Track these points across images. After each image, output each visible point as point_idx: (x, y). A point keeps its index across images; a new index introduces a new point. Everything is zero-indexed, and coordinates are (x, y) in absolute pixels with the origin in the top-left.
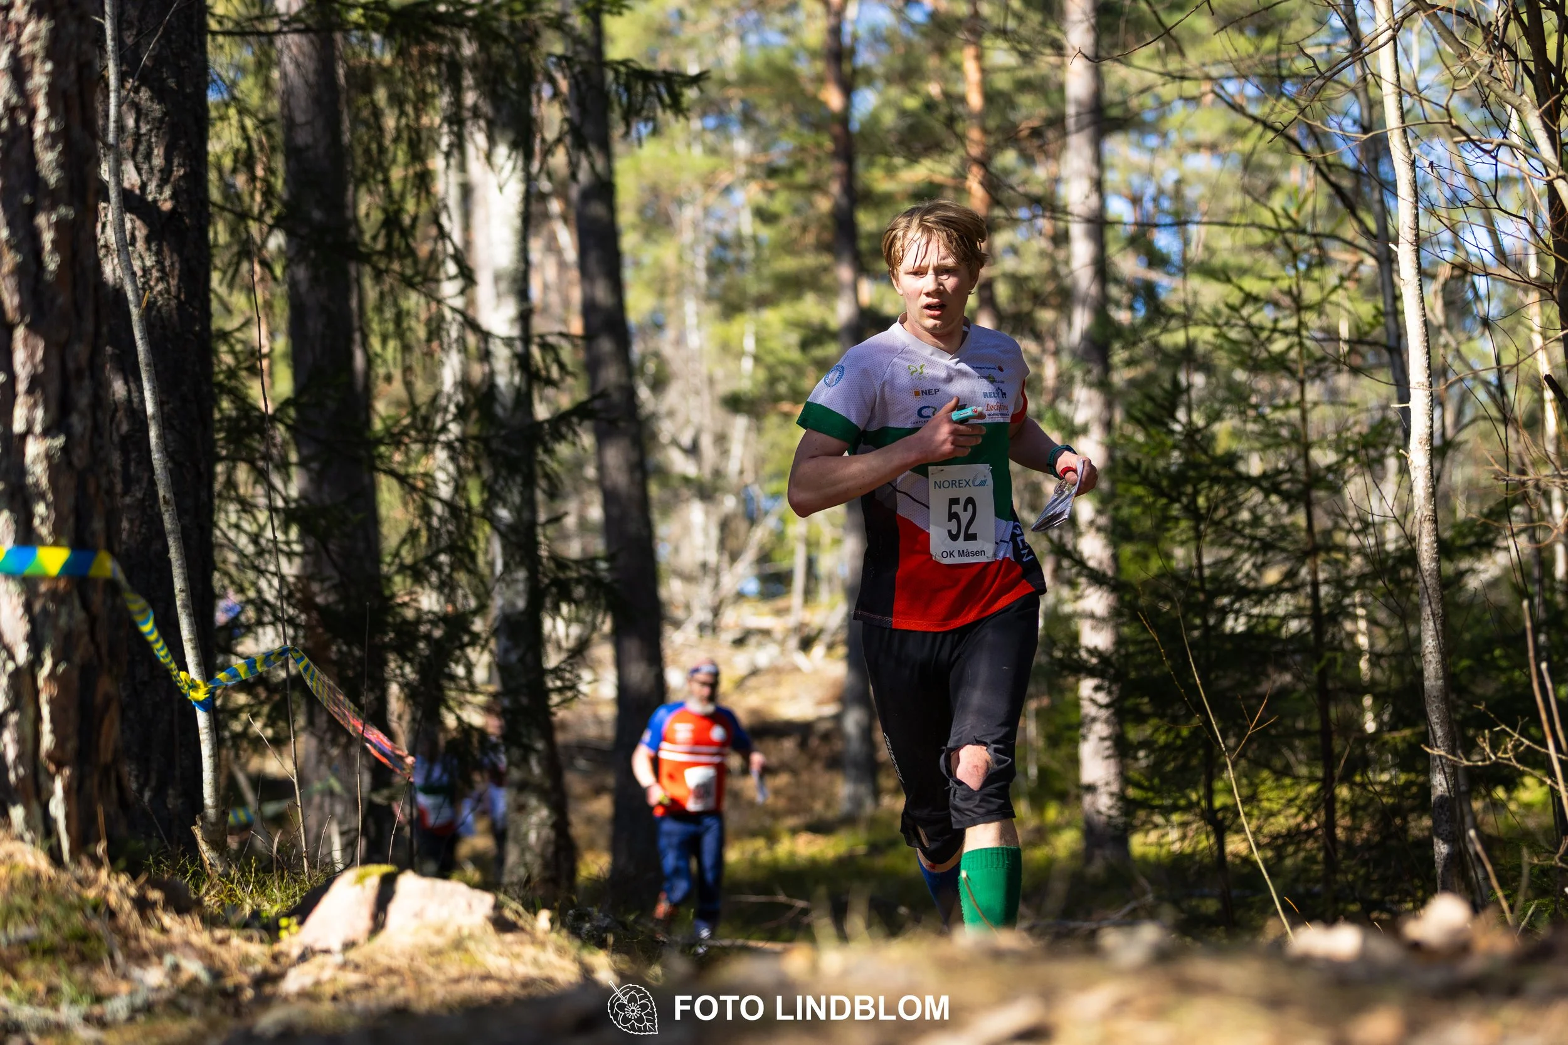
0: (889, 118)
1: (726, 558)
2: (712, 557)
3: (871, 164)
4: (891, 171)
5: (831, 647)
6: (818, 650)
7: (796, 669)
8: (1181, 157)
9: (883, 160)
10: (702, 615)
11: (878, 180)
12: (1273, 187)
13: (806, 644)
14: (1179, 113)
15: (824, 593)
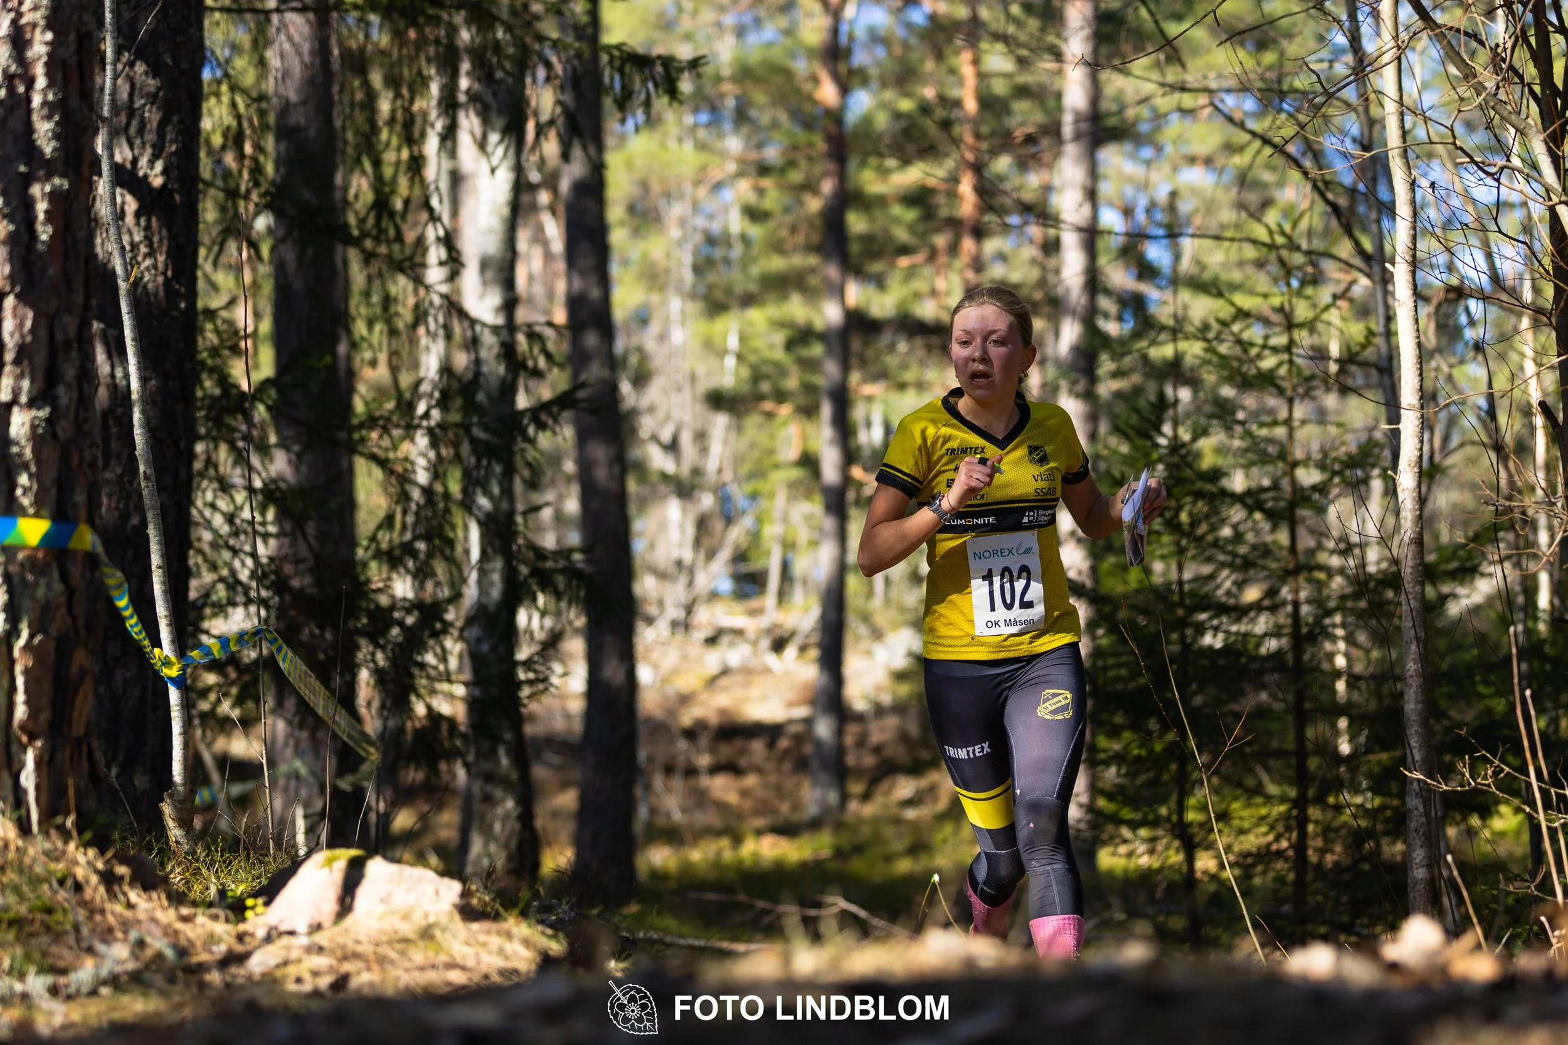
0: (882, 121)
1: (702, 556)
2: (687, 555)
3: (863, 164)
4: (883, 172)
5: (803, 649)
6: (791, 651)
7: (767, 670)
8: (1175, 169)
9: (873, 161)
10: (674, 612)
11: (871, 182)
12: (1267, 203)
13: (779, 645)
14: (1175, 126)
15: (798, 596)
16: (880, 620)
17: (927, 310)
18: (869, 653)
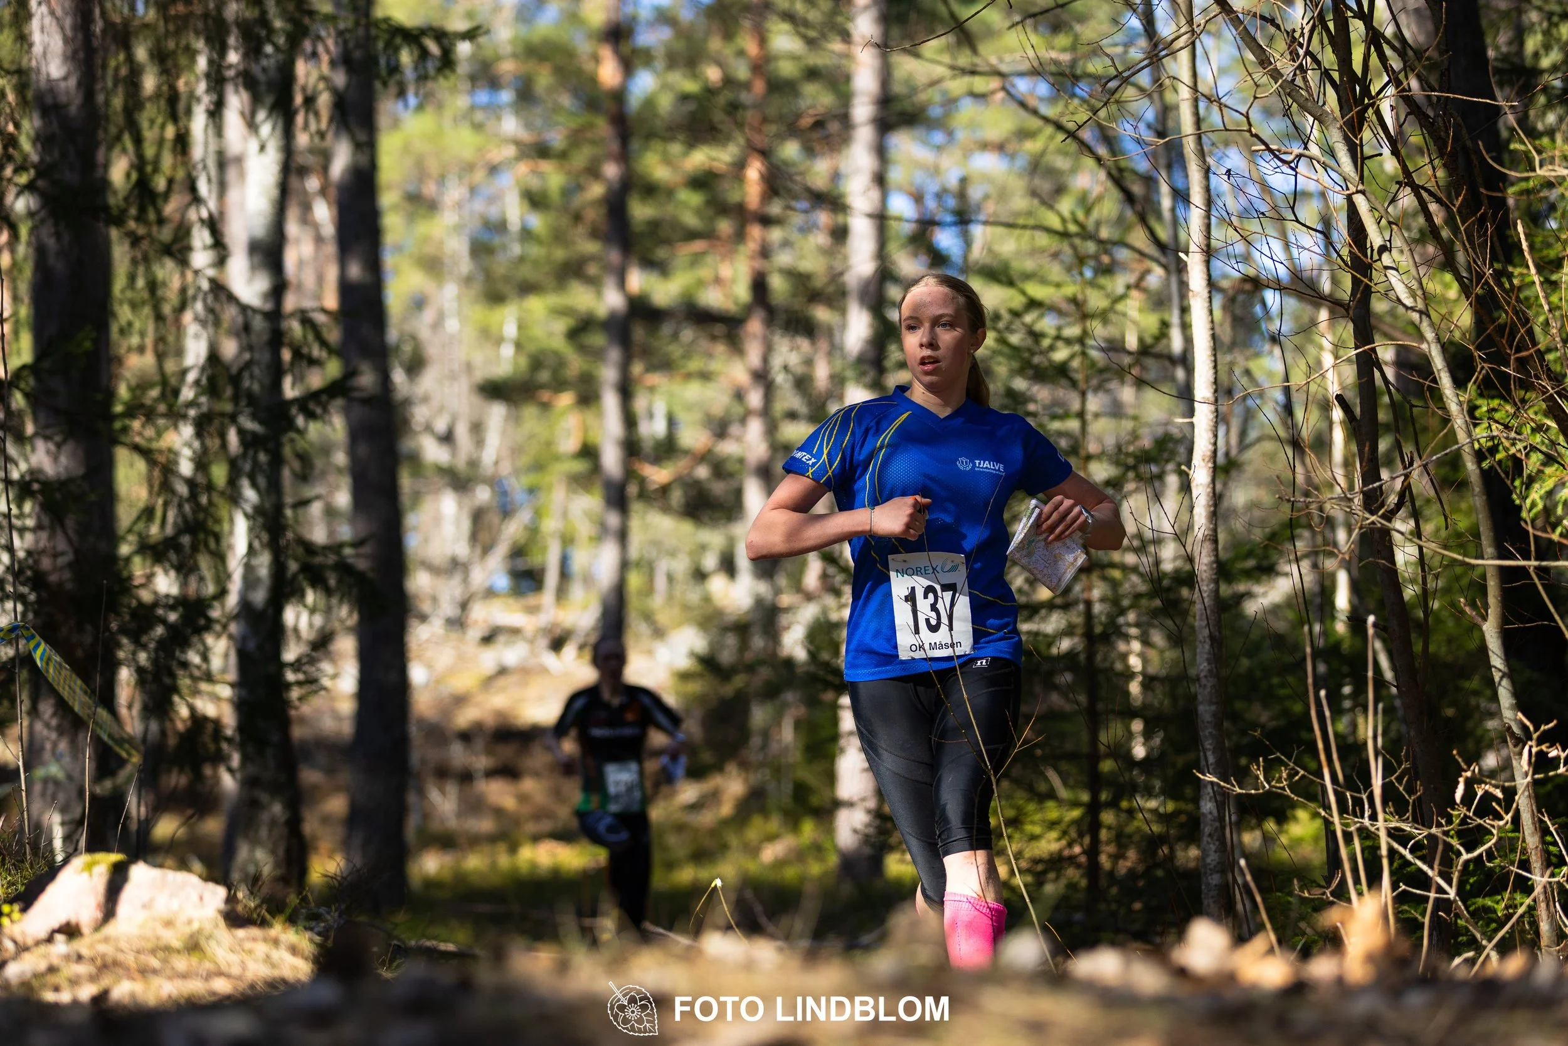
0: (665, 103)
1: (478, 550)
2: (462, 549)
3: (646, 147)
4: (668, 158)
5: (581, 647)
6: (570, 651)
7: (544, 671)
8: (967, 154)
9: (657, 145)
10: (448, 609)
11: (655, 168)
12: (1060, 190)
13: (557, 644)
14: (968, 110)
15: (577, 592)
16: (663, 618)
17: (713, 298)
18: (650, 652)
